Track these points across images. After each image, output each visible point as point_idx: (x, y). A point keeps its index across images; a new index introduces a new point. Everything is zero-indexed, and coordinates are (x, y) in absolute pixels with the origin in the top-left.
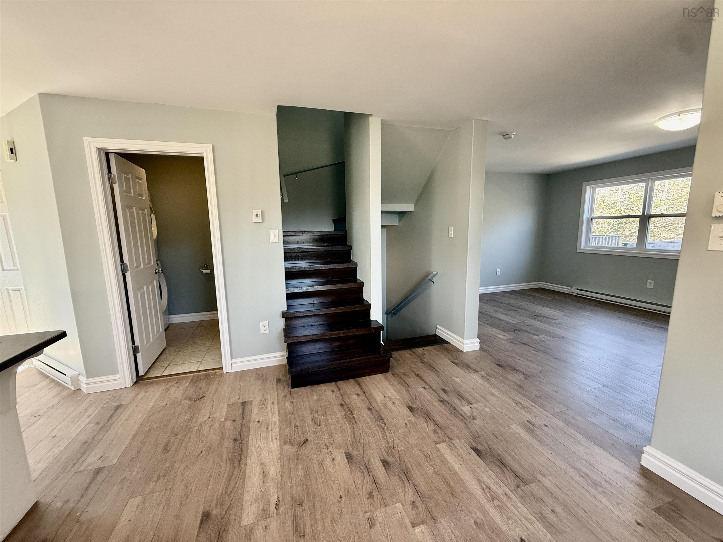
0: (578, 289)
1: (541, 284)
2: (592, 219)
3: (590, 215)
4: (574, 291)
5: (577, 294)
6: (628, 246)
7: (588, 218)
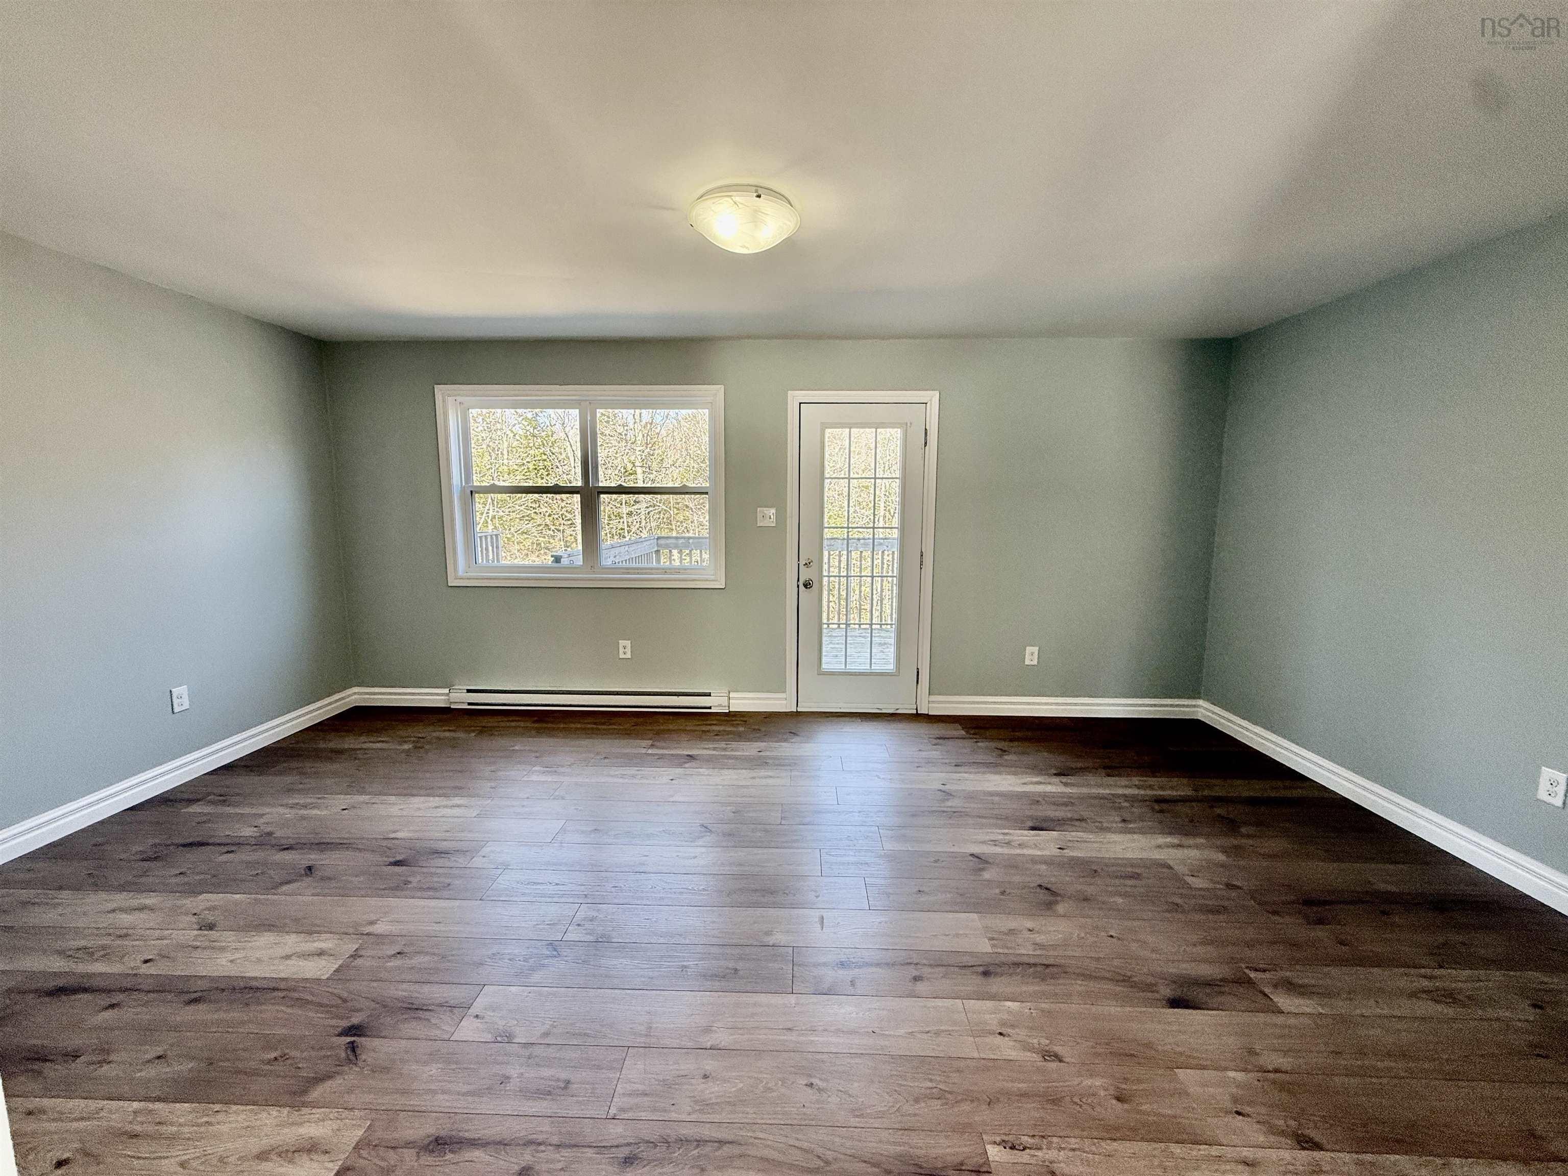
0: (469, 691)
1: (355, 693)
2: (472, 492)
3: (466, 482)
4: (459, 698)
5: (470, 704)
6: (565, 561)
7: (463, 489)
